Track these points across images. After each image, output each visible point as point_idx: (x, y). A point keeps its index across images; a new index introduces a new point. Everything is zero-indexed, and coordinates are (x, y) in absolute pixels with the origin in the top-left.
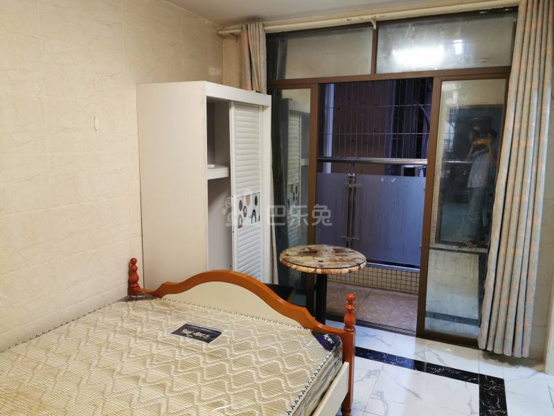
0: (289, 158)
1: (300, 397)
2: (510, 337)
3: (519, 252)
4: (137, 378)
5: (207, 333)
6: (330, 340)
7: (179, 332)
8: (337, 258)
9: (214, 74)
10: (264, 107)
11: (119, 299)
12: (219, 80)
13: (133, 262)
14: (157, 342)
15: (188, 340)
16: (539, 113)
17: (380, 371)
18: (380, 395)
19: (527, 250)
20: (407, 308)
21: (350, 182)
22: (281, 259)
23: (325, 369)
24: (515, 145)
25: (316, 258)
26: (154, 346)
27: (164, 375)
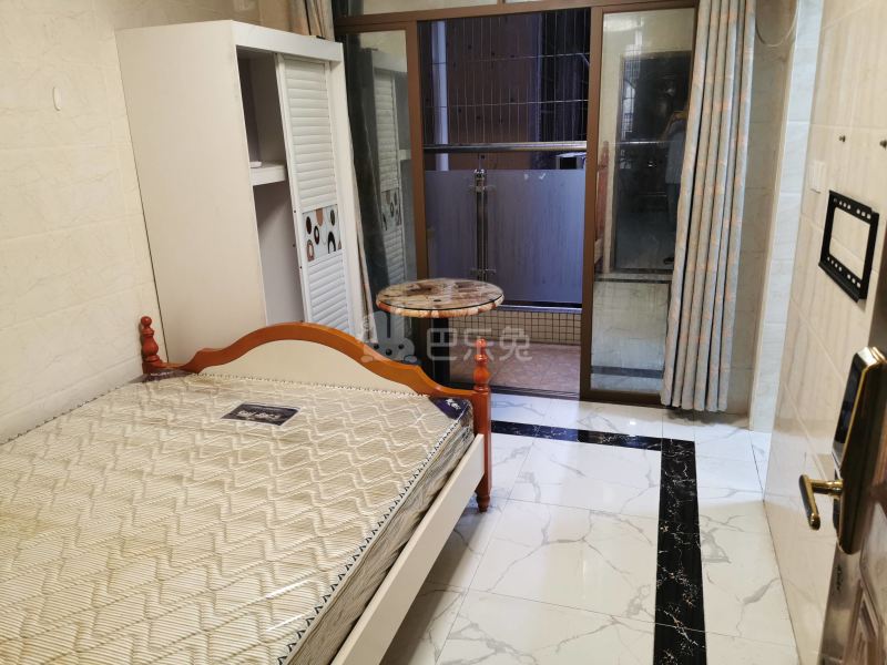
0: (380, 147)
1: (415, 476)
2: (702, 385)
3: (713, 266)
4: (178, 478)
5: (275, 413)
6: (455, 405)
7: (233, 415)
8: (461, 294)
9: (243, 8)
10: (332, 64)
11: (131, 379)
12: (254, 18)
13: (146, 322)
14: (202, 430)
15: (248, 423)
16: (739, 58)
17: (529, 448)
18: (530, 478)
19: (723, 263)
20: (569, 365)
21: (478, 183)
22: (378, 303)
23: (450, 440)
24: (707, 110)
25: (430, 297)
26: (198, 436)
27: (219, 470)
